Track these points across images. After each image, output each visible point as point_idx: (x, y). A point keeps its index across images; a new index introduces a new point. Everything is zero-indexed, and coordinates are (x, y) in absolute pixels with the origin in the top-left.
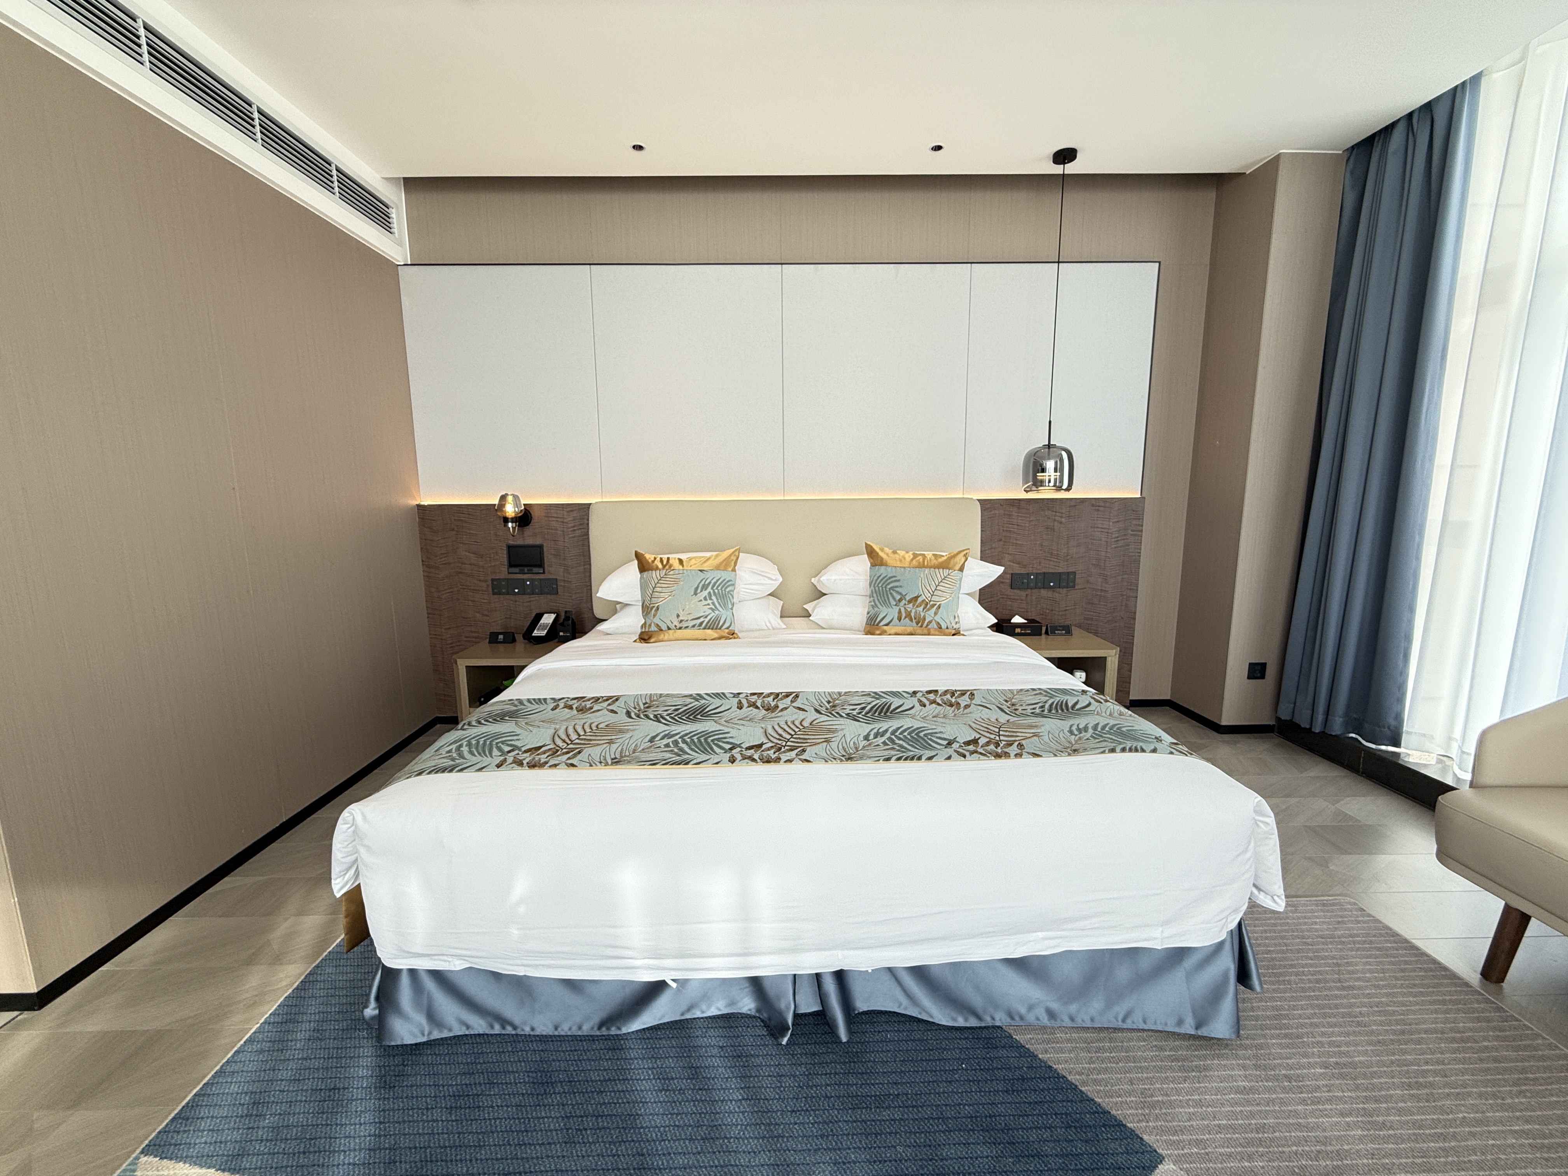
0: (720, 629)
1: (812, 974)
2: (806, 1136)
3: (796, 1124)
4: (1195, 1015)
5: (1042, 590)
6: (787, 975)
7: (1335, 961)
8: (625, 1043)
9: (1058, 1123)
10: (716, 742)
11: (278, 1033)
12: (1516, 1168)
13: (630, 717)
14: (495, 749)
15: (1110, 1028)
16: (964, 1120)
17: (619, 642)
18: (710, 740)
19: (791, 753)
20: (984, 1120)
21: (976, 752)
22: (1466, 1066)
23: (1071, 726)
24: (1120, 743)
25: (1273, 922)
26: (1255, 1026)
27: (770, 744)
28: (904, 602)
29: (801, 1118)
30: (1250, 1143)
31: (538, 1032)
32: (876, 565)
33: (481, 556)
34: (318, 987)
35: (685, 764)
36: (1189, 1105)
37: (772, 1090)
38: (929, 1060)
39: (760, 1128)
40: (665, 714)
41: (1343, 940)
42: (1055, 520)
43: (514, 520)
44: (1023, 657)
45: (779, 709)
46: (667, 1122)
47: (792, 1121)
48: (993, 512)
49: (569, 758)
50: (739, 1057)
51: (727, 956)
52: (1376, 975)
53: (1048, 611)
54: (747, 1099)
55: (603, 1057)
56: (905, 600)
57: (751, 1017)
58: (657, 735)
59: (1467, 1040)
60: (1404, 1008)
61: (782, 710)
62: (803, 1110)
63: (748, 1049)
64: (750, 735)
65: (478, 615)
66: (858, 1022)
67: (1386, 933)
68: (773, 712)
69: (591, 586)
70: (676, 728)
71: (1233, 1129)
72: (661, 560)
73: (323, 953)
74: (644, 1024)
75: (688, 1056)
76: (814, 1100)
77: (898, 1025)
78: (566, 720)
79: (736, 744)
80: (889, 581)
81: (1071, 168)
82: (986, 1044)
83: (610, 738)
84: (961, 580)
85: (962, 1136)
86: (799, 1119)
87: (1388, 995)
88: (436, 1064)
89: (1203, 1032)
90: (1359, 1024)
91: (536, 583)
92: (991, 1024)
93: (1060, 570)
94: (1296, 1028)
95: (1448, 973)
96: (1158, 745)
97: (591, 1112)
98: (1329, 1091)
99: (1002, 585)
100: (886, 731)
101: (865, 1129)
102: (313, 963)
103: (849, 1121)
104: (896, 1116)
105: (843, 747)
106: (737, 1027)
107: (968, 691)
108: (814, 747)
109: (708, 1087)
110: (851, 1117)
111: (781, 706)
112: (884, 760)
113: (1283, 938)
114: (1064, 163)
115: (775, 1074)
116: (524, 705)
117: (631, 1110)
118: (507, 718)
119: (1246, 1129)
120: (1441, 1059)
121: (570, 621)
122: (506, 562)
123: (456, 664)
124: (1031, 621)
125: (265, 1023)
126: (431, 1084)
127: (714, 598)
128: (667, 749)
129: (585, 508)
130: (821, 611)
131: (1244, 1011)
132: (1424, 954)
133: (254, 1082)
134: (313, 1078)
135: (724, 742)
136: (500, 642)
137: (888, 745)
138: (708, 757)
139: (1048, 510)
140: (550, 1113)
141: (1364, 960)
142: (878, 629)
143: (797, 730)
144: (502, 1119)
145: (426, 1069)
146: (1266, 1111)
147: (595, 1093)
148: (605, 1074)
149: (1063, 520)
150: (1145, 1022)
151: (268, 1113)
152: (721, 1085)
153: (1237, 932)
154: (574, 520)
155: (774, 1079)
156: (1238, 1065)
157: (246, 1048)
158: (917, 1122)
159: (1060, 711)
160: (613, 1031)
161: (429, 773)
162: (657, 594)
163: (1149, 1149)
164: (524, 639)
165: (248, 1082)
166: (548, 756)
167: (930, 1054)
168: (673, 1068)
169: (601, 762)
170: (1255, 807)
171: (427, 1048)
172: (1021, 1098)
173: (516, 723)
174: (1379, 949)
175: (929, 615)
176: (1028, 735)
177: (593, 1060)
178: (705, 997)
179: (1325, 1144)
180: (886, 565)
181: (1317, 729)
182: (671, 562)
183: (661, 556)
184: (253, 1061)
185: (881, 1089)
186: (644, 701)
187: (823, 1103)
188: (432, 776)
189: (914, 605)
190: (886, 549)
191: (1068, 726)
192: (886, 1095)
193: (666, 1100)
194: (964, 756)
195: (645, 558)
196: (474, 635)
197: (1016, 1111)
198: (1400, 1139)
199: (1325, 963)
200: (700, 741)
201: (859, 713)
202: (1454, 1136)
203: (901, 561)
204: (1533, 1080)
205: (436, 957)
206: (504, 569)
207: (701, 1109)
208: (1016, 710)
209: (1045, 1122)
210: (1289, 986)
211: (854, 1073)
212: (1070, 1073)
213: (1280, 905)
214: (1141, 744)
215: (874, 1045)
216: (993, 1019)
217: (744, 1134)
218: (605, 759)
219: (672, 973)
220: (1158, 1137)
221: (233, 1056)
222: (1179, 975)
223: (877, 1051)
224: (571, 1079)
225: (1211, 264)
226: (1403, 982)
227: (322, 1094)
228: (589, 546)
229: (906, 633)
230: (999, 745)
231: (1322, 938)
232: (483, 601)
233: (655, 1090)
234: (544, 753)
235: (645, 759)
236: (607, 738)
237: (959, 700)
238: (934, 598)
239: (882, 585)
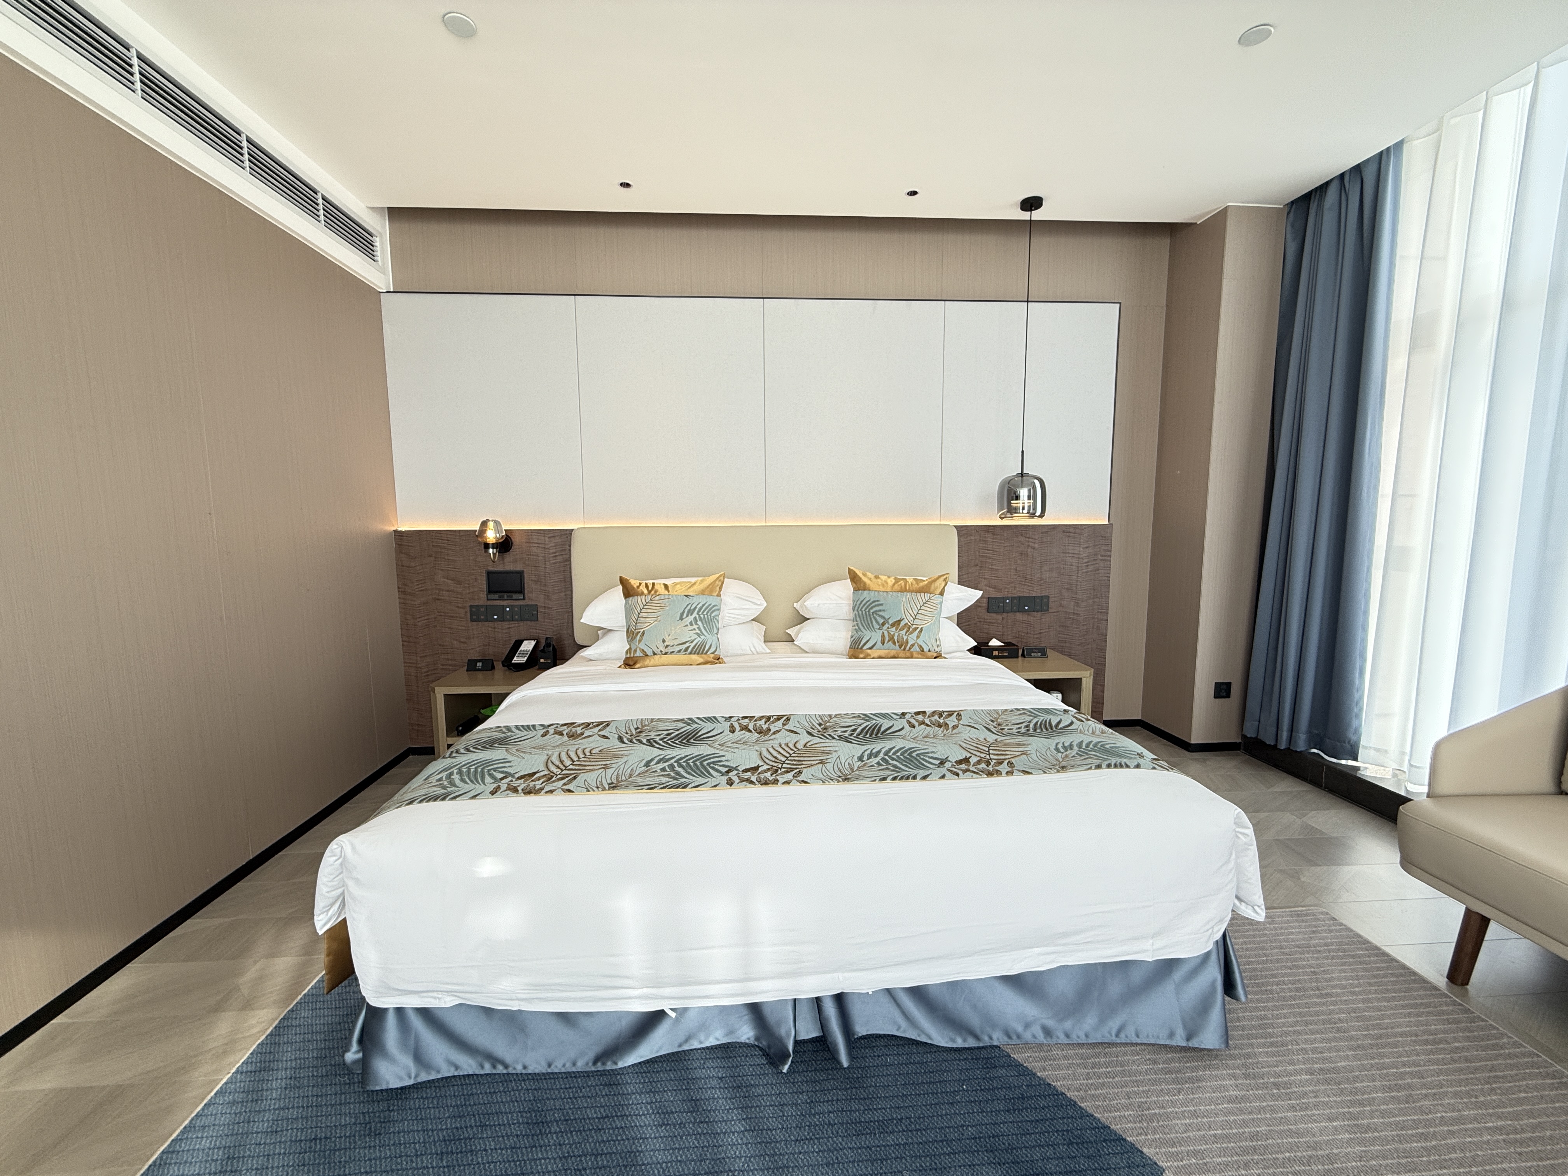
0: (706, 654)
1: (812, 998)
2: (811, 1165)
3: (800, 1153)
4: (1185, 1027)
5: (1018, 614)
6: (786, 1000)
7: (1312, 970)
8: (621, 1077)
9: (1060, 1140)
10: (712, 765)
11: (252, 1083)
12: (1493, 1163)
13: (623, 742)
14: (487, 776)
15: (1104, 1043)
16: (968, 1141)
17: (604, 667)
18: (705, 763)
19: (788, 774)
20: (988, 1140)
21: (968, 770)
22: (1440, 1067)
23: (1057, 744)
24: (1105, 760)
25: (1252, 933)
26: (1241, 1035)
27: (766, 767)
28: (887, 625)
29: (806, 1147)
30: (1245, 1151)
31: (530, 1071)
32: (859, 590)
33: (459, 583)
34: (293, 1032)
35: (683, 788)
36: (1184, 1117)
37: (774, 1119)
38: (931, 1083)
39: (765, 1159)
40: (657, 738)
41: (1318, 948)
42: (1028, 546)
43: (495, 546)
44: (1004, 678)
45: (772, 732)
46: (669, 1158)
47: (797, 1151)
48: (968, 538)
49: (565, 784)
50: (739, 1087)
51: (727, 983)
52: (1351, 981)
53: (1023, 634)
54: (749, 1130)
55: (600, 1093)
56: (888, 623)
57: (749, 1046)
58: (652, 760)
59: (1440, 1041)
60: (1379, 1013)
61: (774, 733)
62: (806, 1139)
63: (748, 1079)
64: (746, 758)
65: (455, 642)
66: (857, 1047)
67: (1358, 941)
68: (765, 735)
69: (572, 612)
70: (671, 752)
71: (1227, 1138)
72: (646, 585)
73: (297, 997)
74: (641, 1057)
75: (686, 1089)
76: (817, 1128)
77: (898, 1048)
78: (558, 746)
79: (733, 767)
80: (872, 605)
81: (1037, 215)
82: (986, 1064)
83: (604, 763)
84: (941, 603)
85: (966, 1158)
86: (803, 1148)
87: (1364, 1001)
88: (424, 1108)
89: (1194, 1043)
90: (1339, 1030)
91: (516, 609)
92: (989, 1044)
93: (1034, 594)
94: (1281, 1036)
95: (1417, 977)
96: (1141, 761)
97: (590, 1150)
98: (1315, 1097)
99: (979, 609)
100: (879, 752)
101: (870, 1156)
102: (287, 1007)
103: (853, 1147)
104: (900, 1140)
105: (839, 769)
106: (735, 1057)
107: (955, 711)
108: (809, 769)
109: (709, 1119)
110: (856, 1144)
111: (773, 729)
112: (880, 780)
113: (1263, 949)
114: (1031, 210)
115: (777, 1104)
116: (513, 732)
117: (631, 1147)
118: (496, 745)
119: (1240, 1137)
120: (1417, 1061)
121: (550, 648)
122: (485, 587)
123: (434, 692)
124: (1007, 644)
125: (237, 1072)
126: (420, 1129)
127: (699, 623)
128: (663, 773)
129: (566, 536)
130: (805, 636)
131: (1231, 1022)
132: (1394, 960)
133: (227, 1135)
134: (292, 1129)
135: (720, 766)
136: (479, 670)
137: (882, 765)
138: (705, 781)
139: (1022, 535)
140: (547, 1154)
141: (1339, 968)
142: (862, 653)
143: (791, 752)
144: (496, 1162)
145: (414, 1114)
146: (1258, 1119)
147: (593, 1131)
148: (602, 1110)
149: (1036, 545)
150: (1138, 1036)
151: (244, 1168)
152: (723, 1117)
153: (1222, 943)
154: (555, 546)
155: (776, 1108)
156: (1229, 1075)
157: (217, 1101)
158: (921, 1146)
159: (1044, 730)
160: (609, 1066)
161: (421, 802)
162: (642, 619)
163: (1149, 1162)
164: (504, 666)
165: (221, 1136)
166: (543, 783)
167: (931, 1077)
168: (672, 1102)
169: (598, 788)
170: (1235, 819)
171: (413, 1092)
172: (1023, 1117)
173: (506, 750)
174: (1353, 956)
175: (912, 639)
176: (1017, 754)
177: (589, 1097)
178: (703, 1027)
179: (1315, 1149)
180: (869, 590)
181: (1283, 746)
182: (656, 587)
183: (647, 582)
184: (226, 1113)
185: (884, 1114)
186: (636, 727)
187: (826, 1130)
188: (424, 804)
189: (896, 629)
190: (869, 574)
191: (1054, 744)
192: (889, 1120)
193: (667, 1134)
194: (958, 775)
195: (630, 583)
196: (450, 662)
197: (1018, 1130)
198: (1385, 1141)
199: (1303, 972)
200: (695, 764)
201: (851, 735)
202: (1434, 1135)
203: (883, 586)
204: (1502, 1077)
205: (425, 994)
206: (483, 595)
207: (703, 1143)
208: (1002, 729)
209: (1047, 1140)
210: (1271, 996)
211: (856, 1099)
212: (1068, 1089)
213: (1260, 915)
214: (1125, 760)
215: (874, 1070)
216: (991, 1038)
217: (748, 1166)
218: (602, 785)
219: (672, 1002)
220: (1157, 1150)
221: (203, 1109)
222: (1168, 988)
223: (878, 1076)
224: (567, 1118)
225: (1167, 306)
226: (1376, 988)
227: (302, 1145)
228: (571, 572)
229: (889, 656)
230: (990, 764)
231: (1299, 948)
232: (460, 628)
233: (655, 1125)
234: (539, 779)
235: (642, 784)
236: (601, 763)
237: (947, 721)
238: (916, 622)
239: (866, 609)
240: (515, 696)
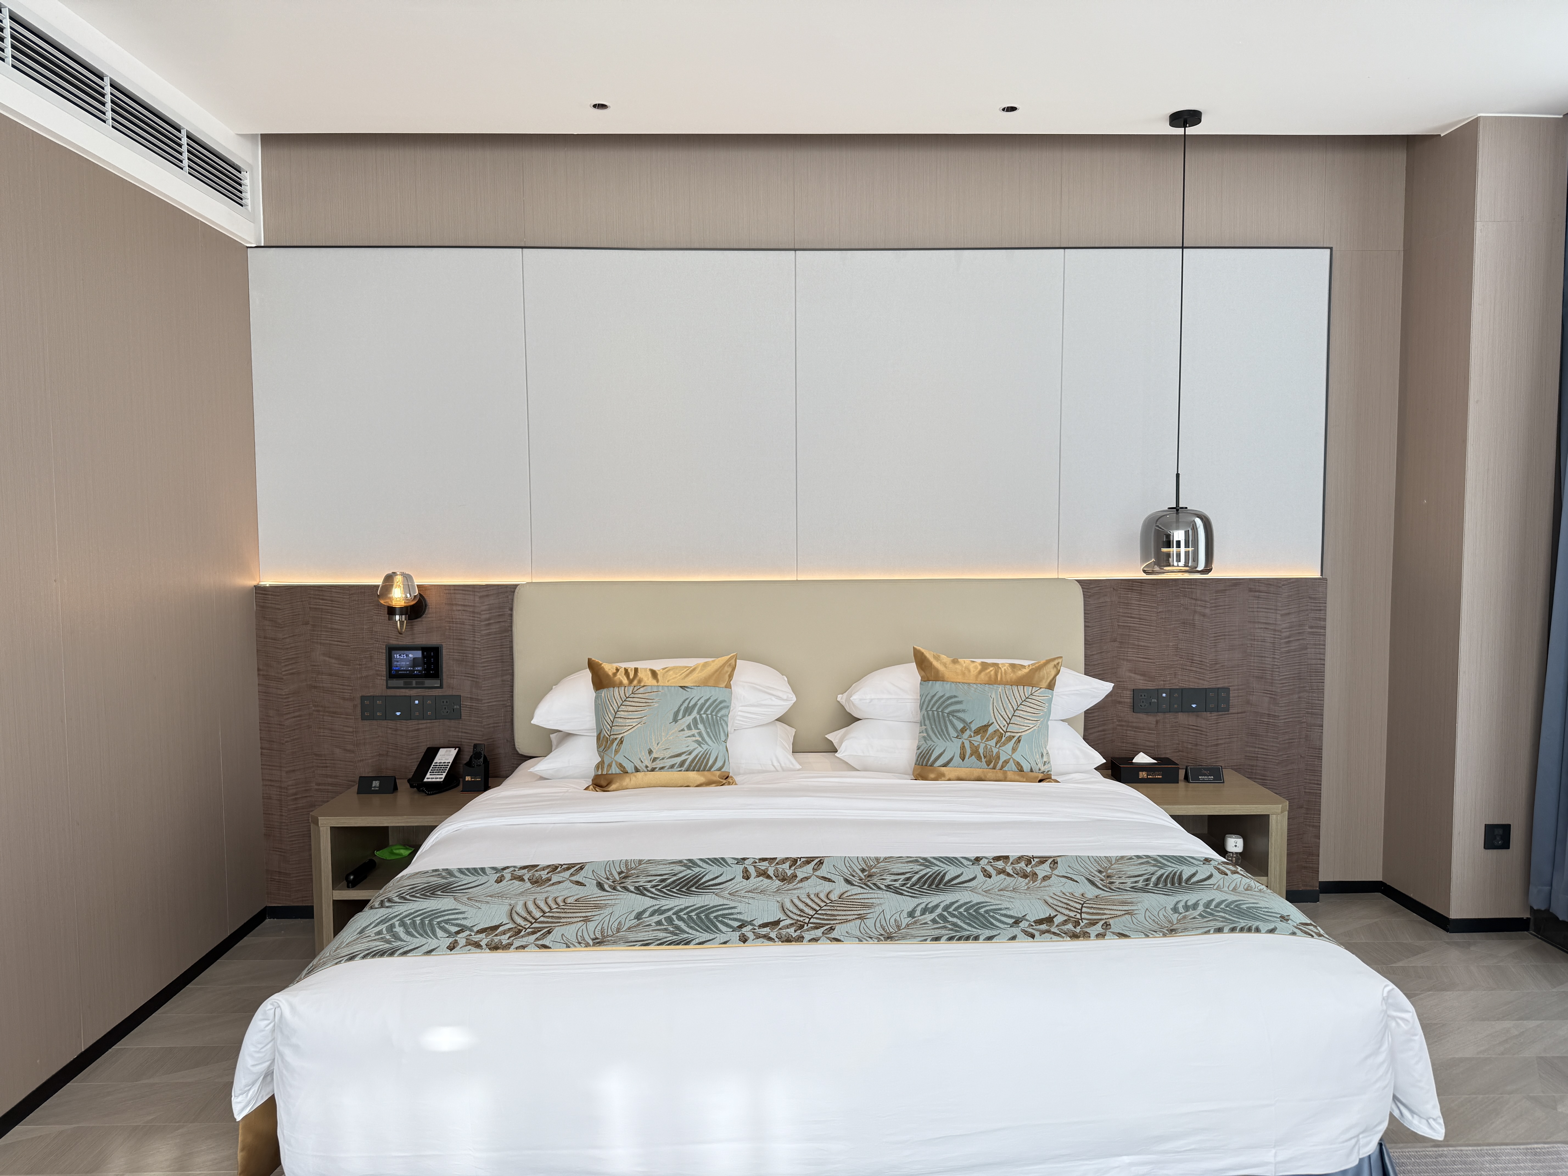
0: (709, 770)
10: (720, 919)
13: (604, 890)
14: (438, 930)
17: (565, 789)
18: (712, 916)
19: (816, 931)
21: (1048, 931)
23: (1177, 903)
24: (1232, 922)
27: (789, 922)
28: (968, 733)
32: (929, 680)
33: (347, 663)
35: (686, 944)
40: (649, 885)
42: (1195, 612)
43: (404, 611)
45: (799, 879)
48: (1100, 599)
49: (538, 939)
53: (1188, 746)
56: (971, 730)
58: (644, 911)
61: (802, 880)
64: (764, 910)
65: (338, 751)
68: (789, 883)
69: (512, 706)
70: (667, 902)
72: (626, 671)
78: (520, 894)
79: (746, 922)
80: (950, 701)
81: (1195, 130)
83: (584, 914)
84: (1050, 701)
91: (429, 702)
93: (1206, 685)
96: (1281, 925)
99: (1114, 708)
100: (937, 906)
105: (882, 925)
107: (1050, 857)
108: (844, 925)
111: (800, 875)
112: (932, 940)
114: (1185, 123)
116: (456, 877)
118: (439, 892)
121: (482, 760)
122: (383, 670)
123: (317, 824)
124: (1162, 761)
127: (701, 726)
128: (659, 927)
129: (506, 594)
130: (851, 745)
135: (730, 919)
136: (375, 792)
137: (938, 923)
138: (712, 936)
139: (1185, 596)
142: (932, 772)
143: (822, 904)
149: (1207, 611)
154: (491, 609)
159: (1169, 885)
161: (364, 957)
162: (620, 720)
164: (412, 786)
166: (510, 937)
169: (580, 943)
173: (455, 899)
175: (1006, 752)
176: (1119, 913)
180: (943, 681)
182: (640, 674)
183: (626, 666)
186: (619, 870)
188: (368, 961)
189: (982, 738)
190: (943, 656)
191: (1174, 902)
194: (1033, 936)
195: (603, 669)
200: (699, 917)
201: (903, 885)
203: (964, 674)
206: (381, 681)
208: (1111, 883)
213: (1437, 1132)
214: (1259, 924)
218: (584, 940)
225: (1405, 246)
228: (511, 648)
229: (973, 778)
230: (1079, 925)
232: (346, 729)
234: (504, 933)
235: (633, 939)
236: (580, 915)
237: (1037, 870)
238: (1012, 728)
239: (938, 708)
240: (447, 829)
